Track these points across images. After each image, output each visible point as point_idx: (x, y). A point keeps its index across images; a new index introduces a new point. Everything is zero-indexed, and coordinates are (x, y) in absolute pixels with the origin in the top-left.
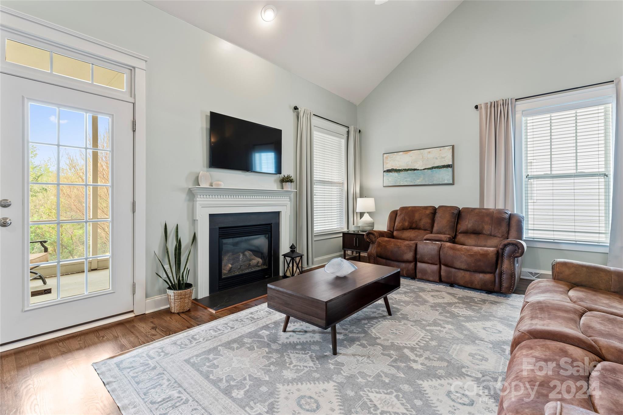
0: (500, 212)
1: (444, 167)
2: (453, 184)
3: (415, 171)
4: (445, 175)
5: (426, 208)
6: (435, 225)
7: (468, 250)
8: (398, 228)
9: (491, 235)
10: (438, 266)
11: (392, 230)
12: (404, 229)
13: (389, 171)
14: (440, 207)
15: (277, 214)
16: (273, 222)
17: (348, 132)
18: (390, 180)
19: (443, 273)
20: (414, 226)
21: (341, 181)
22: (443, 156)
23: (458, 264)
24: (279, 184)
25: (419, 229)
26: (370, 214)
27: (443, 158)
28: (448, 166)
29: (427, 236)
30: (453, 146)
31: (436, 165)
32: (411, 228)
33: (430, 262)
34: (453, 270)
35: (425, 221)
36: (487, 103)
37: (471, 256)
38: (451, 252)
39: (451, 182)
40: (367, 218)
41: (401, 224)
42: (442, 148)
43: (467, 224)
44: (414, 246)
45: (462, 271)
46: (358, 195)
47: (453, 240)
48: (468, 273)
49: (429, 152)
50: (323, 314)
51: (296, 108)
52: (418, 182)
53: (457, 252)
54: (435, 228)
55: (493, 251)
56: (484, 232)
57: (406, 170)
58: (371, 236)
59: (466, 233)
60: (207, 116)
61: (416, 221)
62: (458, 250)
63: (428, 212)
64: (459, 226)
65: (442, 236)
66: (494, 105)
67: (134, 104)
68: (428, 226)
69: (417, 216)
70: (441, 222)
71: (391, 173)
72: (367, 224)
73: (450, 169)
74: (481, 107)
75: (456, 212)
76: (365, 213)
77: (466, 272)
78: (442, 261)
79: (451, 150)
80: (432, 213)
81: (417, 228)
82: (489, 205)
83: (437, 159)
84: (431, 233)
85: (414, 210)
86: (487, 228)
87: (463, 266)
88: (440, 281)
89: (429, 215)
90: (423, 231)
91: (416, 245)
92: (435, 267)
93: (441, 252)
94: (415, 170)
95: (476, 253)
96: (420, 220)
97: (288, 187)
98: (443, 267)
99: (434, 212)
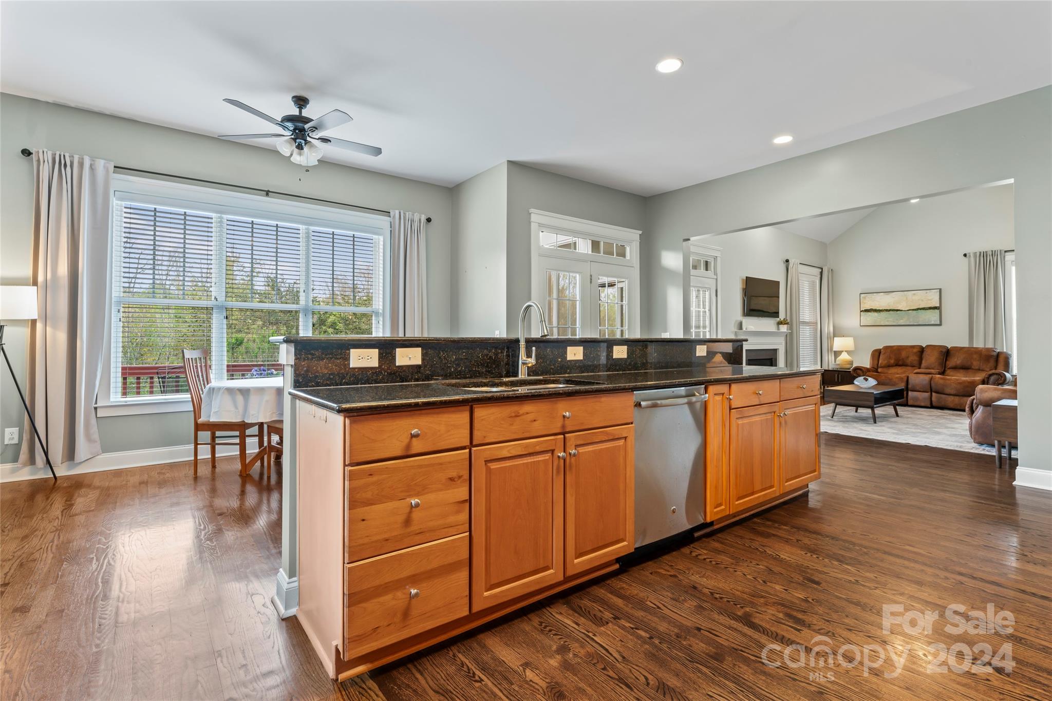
0: (989, 350)
1: (930, 308)
2: (940, 325)
3: (898, 312)
4: (933, 317)
5: (913, 347)
6: (923, 362)
7: (957, 380)
8: (882, 365)
9: (979, 370)
10: (929, 394)
11: (876, 367)
12: (889, 366)
13: (867, 311)
14: (928, 346)
15: (775, 351)
16: (774, 357)
17: (821, 273)
18: (868, 319)
19: (934, 399)
20: (900, 363)
21: (812, 320)
22: (930, 298)
23: (948, 390)
24: (776, 326)
25: (906, 365)
26: (848, 352)
27: (929, 300)
28: (935, 308)
29: (916, 371)
30: (940, 290)
31: (921, 307)
32: (897, 365)
33: (922, 390)
34: (943, 396)
35: (913, 358)
36: (976, 253)
37: (960, 383)
38: (941, 382)
39: (938, 323)
40: (844, 357)
41: (886, 362)
42: (928, 291)
43: (954, 361)
44: (906, 378)
45: (951, 396)
46: (832, 335)
47: (943, 373)
48: (957, 397)
49: (914, 294)
50: (873, 399)
51: (787, 261)
52: (901, 322)
53: (947, 381)
54: (924, 364)
55: (979, 380)
56: (973, 367)
57: (887, 310)
58: (859, 371)
59: (955, 368)
60: (743, 280)
61: (903, 359)
62: (949, 380)
63: (915, 350)
64: (948, 362)
65: (932, 371)
66: (984, 255)
67: (717, 279)
68: (916, 363)
69: (904, 354)
70: (930, 359)
71: (869, 313)
72: (846, 362)
73: (937, 311)
74: (970, 256)
75: (944, 350)
76: (843, 351)
77: (956, 397)
78: (933, 390)
79: (938, 293)
80: (919, 351)
81: (904, 365)
82: (979, 344)
83: (922, 300)
84: (920, 368)
85: (900, 349)
86: (976, 364)
87: (953, 392)
88: (932, 407)
89: (916, 353)
90: (910, 368)
91: (908, 377)
92: (927, 395)
93: (932, 382)
94: (897, 310)
95: (964, 382)
96: (908, 357)
97: (784, 328)
98: (933, 394)
99: (921, 351)
